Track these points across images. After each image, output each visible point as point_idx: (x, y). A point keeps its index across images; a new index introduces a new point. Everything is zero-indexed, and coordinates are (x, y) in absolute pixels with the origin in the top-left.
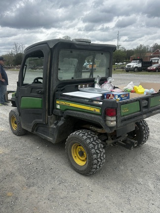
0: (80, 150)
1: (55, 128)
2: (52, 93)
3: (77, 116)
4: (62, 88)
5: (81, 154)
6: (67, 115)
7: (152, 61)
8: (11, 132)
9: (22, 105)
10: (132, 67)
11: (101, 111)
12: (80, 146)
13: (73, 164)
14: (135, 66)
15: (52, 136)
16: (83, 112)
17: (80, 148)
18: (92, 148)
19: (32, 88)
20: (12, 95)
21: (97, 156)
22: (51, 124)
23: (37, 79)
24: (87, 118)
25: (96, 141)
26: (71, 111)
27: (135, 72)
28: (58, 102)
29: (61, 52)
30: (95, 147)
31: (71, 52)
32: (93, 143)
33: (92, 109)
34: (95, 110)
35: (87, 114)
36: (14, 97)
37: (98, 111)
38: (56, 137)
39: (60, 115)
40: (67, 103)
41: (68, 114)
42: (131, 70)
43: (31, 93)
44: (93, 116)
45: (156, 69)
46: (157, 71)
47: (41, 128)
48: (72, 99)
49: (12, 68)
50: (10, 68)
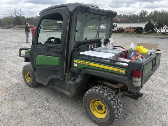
0: (98, 104)
1: (72, 84)
2: (70, 53)
3: (97, 75)
4: (78, 48)
5: (100, 108)
6: (85, 73)
7: (114, 25)
8: (24, 84)
9: (37, 62)
10: (101, 29)
11: (126, 72)
12: (98, 101)
13: (91, 116)
14: (103, 28)
15: (69, 90)
16: (104, 71)
17: (99, 103)
18: (114, 105)
19: (49, 48)
20: (26, 52)
21: (118, 110)
22: (68, 80)
23: (50, 39)
24: (109, 77)
25: (116, 97)
26: (91, 70)
27: (103, 32)
28: (75, 61)
29: (79, 15)
30: (115, 103)
31: (86, 16)
32: (114, 99)
33: (116, 70)
34: (118, 71)
35: (109, 74)
36: (28, 54)
37: (123, 71)
38: (73, 92)
39: (77, 72)
40: (86, 63)
41: (87, 73)
42: (101, 31)
43: (47, 51)
44: (116, 76)
45: (118, 30)
46: (118, 32)
47: (57, 83)
48: (92, 59)
49: (13, 27)
50: (11, 27)
